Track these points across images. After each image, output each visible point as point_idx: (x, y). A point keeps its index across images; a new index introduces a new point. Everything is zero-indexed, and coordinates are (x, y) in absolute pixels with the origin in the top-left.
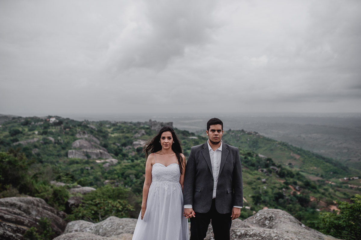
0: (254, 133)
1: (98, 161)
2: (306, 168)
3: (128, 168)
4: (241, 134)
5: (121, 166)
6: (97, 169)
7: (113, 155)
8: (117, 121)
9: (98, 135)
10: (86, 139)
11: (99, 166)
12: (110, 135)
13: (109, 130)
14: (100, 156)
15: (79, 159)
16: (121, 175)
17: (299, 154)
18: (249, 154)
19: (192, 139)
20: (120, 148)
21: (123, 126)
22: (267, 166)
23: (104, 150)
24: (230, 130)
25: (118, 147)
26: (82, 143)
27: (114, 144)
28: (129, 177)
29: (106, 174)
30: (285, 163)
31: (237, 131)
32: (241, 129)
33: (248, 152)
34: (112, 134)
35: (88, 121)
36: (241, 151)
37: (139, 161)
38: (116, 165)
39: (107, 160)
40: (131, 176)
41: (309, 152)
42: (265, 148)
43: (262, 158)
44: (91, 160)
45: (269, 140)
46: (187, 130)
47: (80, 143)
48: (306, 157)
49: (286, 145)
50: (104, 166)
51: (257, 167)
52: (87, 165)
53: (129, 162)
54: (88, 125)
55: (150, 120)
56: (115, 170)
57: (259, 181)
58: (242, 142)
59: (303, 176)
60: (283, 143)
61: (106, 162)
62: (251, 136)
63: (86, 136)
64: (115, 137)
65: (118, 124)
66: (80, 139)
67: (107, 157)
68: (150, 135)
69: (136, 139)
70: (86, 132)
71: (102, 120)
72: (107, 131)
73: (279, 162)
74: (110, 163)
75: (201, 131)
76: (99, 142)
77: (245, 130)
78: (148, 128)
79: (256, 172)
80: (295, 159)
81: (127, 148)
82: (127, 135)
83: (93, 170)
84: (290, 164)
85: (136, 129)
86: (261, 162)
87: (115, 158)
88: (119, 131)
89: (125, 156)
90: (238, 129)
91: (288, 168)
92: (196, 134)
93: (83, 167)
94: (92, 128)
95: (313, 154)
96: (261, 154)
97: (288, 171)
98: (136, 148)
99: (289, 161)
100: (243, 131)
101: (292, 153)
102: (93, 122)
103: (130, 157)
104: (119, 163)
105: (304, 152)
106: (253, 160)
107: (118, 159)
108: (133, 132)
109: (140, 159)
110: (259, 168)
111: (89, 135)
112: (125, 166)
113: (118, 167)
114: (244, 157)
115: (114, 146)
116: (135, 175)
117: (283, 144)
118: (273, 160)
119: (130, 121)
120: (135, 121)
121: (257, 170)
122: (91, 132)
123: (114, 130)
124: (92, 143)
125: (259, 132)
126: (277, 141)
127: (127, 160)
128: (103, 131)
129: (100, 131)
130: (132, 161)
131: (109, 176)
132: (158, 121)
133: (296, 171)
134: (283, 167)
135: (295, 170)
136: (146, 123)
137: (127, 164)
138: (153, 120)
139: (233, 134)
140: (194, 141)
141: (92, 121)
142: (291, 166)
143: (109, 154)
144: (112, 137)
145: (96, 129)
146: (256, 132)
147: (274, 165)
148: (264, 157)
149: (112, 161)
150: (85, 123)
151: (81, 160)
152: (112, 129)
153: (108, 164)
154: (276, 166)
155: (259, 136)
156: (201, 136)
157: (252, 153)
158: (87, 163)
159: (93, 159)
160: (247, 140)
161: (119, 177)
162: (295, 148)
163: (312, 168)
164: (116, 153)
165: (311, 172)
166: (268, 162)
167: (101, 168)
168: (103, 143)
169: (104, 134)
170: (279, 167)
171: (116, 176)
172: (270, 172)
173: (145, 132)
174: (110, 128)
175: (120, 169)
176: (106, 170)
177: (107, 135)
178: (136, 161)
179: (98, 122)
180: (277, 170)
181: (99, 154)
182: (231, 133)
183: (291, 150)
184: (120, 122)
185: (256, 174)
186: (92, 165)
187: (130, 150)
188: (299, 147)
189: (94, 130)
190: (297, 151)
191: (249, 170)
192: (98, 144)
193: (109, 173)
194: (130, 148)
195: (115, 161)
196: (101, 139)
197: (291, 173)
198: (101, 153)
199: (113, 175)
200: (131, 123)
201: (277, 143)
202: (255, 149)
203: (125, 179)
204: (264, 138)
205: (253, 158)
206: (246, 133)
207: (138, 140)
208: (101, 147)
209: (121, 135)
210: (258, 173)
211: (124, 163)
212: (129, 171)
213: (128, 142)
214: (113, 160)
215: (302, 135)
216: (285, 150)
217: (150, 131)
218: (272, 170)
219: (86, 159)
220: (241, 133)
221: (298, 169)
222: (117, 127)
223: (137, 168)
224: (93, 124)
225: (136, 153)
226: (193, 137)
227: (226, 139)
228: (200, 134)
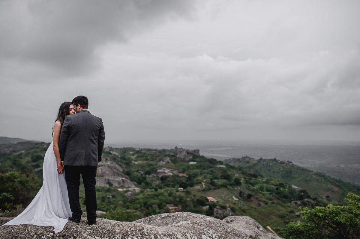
0: (288, 162)
1: (120, 190)
3: (151, 198)
4: (274, 163)
5: (143, 195)
6: (119, 198)
7: (135, 183)
8: (142, 147)
9: (121, 162)
10: (109, 166)
11: (121, 194)
12: (133, 162)
13: (133, 157)
14: (122, 184)
15: (100, 187)
16: (143, 205)
17: (337, 186)
18: (281, 185)
19: (220, 167)
20: (144, 176)
21: (148, 153)
22: (301, 198)
23: (127, 178)
24: (261, 159)
25: (142, 175)
26: (104, 171)
27: (137, 171)
28: (152, 206)
29: (128, 204)
30: (322, 196)
31: (269, 160)
32: (273, 158)
33: (280, 182)
34: (135, 161)
35: (111, 147)
36: (272, 182)
37: (163, 191)
38: (138, 194)
39: (130, 189)
40: (154, 206)
41: (349, 183)
42: (300, 179)
43: (295, 189)
44: (112, 189)
45: (304, 170)
46: (215, 158)
47: (102, 170)
48: (345, 189)
49: (323, 176)
50: (126, 194)
51: (290, 199)
52: (109, 193)
53: (152, 191)
54: (111, 152)
55: (176, 148)
56: (138, 199)
57: (292, 214)
58: (274, 172)
60: (320, 174)
61: (129, 191)
62: (284, 165)
63: (109, 163)
64: (138, 164)
65: (142, 151)
66: (102, 166)
67: (130, 186)
68: (175, 163)
69: (161, 167)
70: (108, 159)
71: (125, 147)
72: (130, 158)
73: (315, 194)
74: (132, 192)
75: (230, 159)
76: (121, 170)
77: (277, 159)
78: (173, 156)
79: (289, 204)
80: (333, 191)
81: (151, 176)
82: (151, 162)
83: (114, 199)
84: (327, 197)
85: (161, 156)
86: (294, 194)
87: (138, 187)
88: (143, 158)
89: (148, 184)
90: (270, 158)
91: (325, 201)
92: (224, 163)
93: (104, 195)
94: (115, 155)
95: (354, 186)
96: (295, 185)
97: (325, 204)
98: (160, 176)
99: (327, 194)
100: (275, 160)
101: (330, 184)
102: (117, 148)
103: (154, 185)
104: (142, 192)
105: (344, 184)
106: (285, 191)
107: (141, 187)
108: (158, 159)
109: (164, 188)
110: (293, 200)
111: (111, 162)
112: (148, 195)
113: (141, 196)
114: (276, 187)
115: (138, 174)
116: (158, 205)
117: (319, 175)
118: (308, 191)
119: (154, 148)
120: (160, 148)
121: (290, 202)
122: (114, 159)
123: (138, 157)
124: (115, 170)
125: (293, 162)
126: (312, 171)
127: (150, 188)
128: (127, 158)
129: (123, 158)
130: (156, 190)
131: (131, 206)
132: (184, 148)
134: (320, 199)
135: (333, 203)
136: (171, 150)
137: (150, 193)
138: (179, 147)
139: (265, 163)
140: (222, 170)
141: (115, 147)
142: (329, 198)
143: (131, 182)
144: (136, 165)
145: (119, 156)
146: (290, 161)
147: (309, 197)
148: (298, 189)
149: (135, 190)
150: (108, 150)
151: (103, 188)
152: (136, 156)
153: (130, 193)
154: (311, 198)
155: (293, 166)
156: (229, 165)
157: (285, 184)
158: (108, 191)
159: (116, 187)
160: (280, 169)
161: (141, 207)
162: (334, 179)
164: (139, 182)
166: (303, 193)
167: (123, 197)
168: (126, 170)
169: (127, 161)
170: (315, 199)
171: (139, 206)
172: (305, 204)
173: (170, 160)
174: (133, 155)
175: (143, 198)
176: (128, 199)
177: (131, 162)
178: (159, 190)
179: (121, 149)
180: (312, 203)
181: (122, 182)
182: (262, 162)
183: (328, 181)
184: (144, 149)
185: (289, 207)
186: (114, 193)
187: (154, 179)
188: (338, 179)
189: (117, 156)
190: (335, 182)
191: (281, 203)
192: (120, 171)
193: (130, 202)
194: (154, 177)
195: (137, 189)
196: (124, 166)
198: (123, 181)
199: (135, 205)
200: (155, 150)
201: (313, 173)
202: (288, 179)
203: (148, 209)
204: (299, 168)
205: (285, 189)
206: (279, 162)
207: (163, 168)
208: (123, 175)
209: (145, 162)
210: (292, 206)
211: (147, 192)
212: (152, 201)
213: (152, 169)
214: (136, 188)
215: (341, 165)
216: (321, 181)
217: (175, 159)
218: (307, 203)
219: (108, 186)
220: (273, 162)
222: (141, 154)
223: (160, 197)
224: (116, 151)
225: (160, 181)
226: (221, 166)
227: (257, 168)
228: (229, 163)
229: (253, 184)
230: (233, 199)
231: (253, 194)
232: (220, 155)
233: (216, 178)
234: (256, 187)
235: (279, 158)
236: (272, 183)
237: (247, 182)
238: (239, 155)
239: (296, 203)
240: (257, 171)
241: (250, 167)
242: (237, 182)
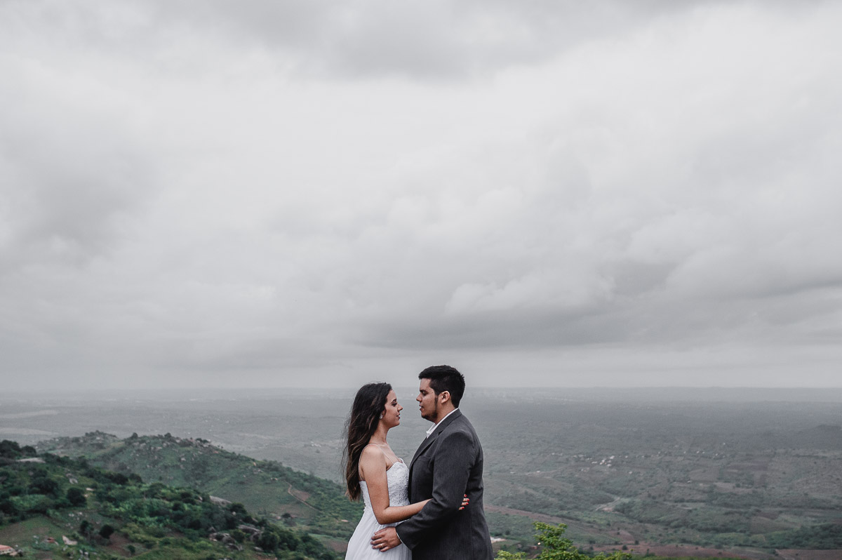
0: (198, 442)
2: (324, 524)
4: (165, 444)
17: (307, 490)
18: (186, 497)
19: (28, 463)
22: (230, 524)
24: (135, 436)
30: (274, 515)
31: (154, 438)
32: (163, 434)
33: (183, 491)
36: (163, 491)
41: (331, 482)
42: (226, 479)
43: (218, 504)
45: (234, 458)
46: (12, 440)
48: (323, 495)
49: (276, 469)
51: (207, 528)
58: (166, 467)
59: (317, 544)
60: (270, 464)
62: (190, 448)
73: (259, 513)
75: (53, 441)
77: (173, 435)
79: (203, 542)
80: (299, 502)
84: (286, 516)
86: (216, 516)
90: (155, 433)
91: (281, 525)
92: (38, 450)
96: (214, 495)
97: (281, 532)
99: (284, 509)
100: (168, 437)
101: (291, 486)
105: (320, 483)
106: (195, 510)
110: (213, 532)
114: (172, 504)
117: (271, 467)
118: (246, 508)
121: (207, 537)
125: (209, 440)
126: (254, 460)
133: (300, 532)
134: (271, 523)
135: (299, 528)
139: (143, 445)
140: (34, 470)
142: (289, 519)
146: (203, 439)
148: (223, 503)
154: (253, 523)
155: (211, 449)
156: (53, 456)
157: (194, 495)
160: (180, 460)
162: (299, 474)
163: (337, 523)
165: (335, 532)
166: (234, 513)
170: (261, 524)
172: (239, 538)
180: (256, 533)
182: (136, 444)
183: (287, 480)
185: (204, 548)
188: (308, 473)
190: (302, 481)
191: (185, 539)
197: (291, 537)
201: (255, 464)
202: (199, 482)
204: (224, 454)
205: (195, 506)
206: (178, 441)
210: (209, 545)
215: (314, 444)
216: (273, 480)
218: (244, 534)
220: (163, 442)
221: (305, 528)
226: (31, 460)
227: (123, 459)
228: (50, 450)
229: (115, 501)
230: (62, 543)
231: (115, 524)
232: (25, 432)
233: (16, 493)
234: (125, 507)
235: (180, 434)
236: (163, 494)
237: (100, 497)
238: (78, 431)
239: (219, 538)
240: (123, 467)
241: (105, 458)
242: (76, 499)
